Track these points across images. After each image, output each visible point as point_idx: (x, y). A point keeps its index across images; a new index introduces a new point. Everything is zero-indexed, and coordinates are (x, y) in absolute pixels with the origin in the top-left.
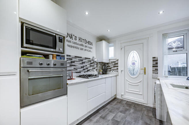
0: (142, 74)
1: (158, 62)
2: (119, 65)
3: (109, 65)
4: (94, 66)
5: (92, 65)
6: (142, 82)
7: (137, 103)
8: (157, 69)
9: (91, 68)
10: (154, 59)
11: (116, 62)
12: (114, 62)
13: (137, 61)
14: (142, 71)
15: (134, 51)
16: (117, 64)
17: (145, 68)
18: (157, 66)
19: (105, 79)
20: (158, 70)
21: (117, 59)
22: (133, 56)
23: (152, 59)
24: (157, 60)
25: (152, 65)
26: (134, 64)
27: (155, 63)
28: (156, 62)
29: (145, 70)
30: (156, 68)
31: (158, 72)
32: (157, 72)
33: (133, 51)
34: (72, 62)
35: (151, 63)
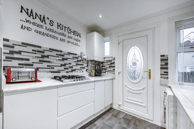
0: (145, 78)
1: (169, 62)
2: (116, 65)
3: (104, 65)
4: (83, 65)
5: (79, 63)
6: (146, 89)
7: (139, 117)
8: (167, 72)
9: (79, 67)
10: (163, 58)
11: (112, 61)
12: (110, 61)
13: (140, 61)
14: (146, 75)
15: (135, 47)
16: (114, 63)
17: (150, 70)
18: (167, 68)
19: (94, 83)
20: (169, 74)
21: (114, 57)
22: (134, 54)
23: (160, 58)
24: (167, 60)
25: (160, 67)
26: (134, 64)
27: (164, 64)
28: (166, 62)
29: (150, 73)
31: (169, 76)
32: (166, 76)
33: (133, 47)
34: (43, 57)
35: (158, 64)
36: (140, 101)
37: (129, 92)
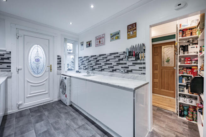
0: (47, 71)
1: (62, 60)
2: (13, 60)
6: (48, 80)
10: (59, 57)
11: (5, 55)
13: (42, 58)
14: (48, 69)
16: (8, 58)
17: (51, 65)
18: (61, 64)
20: (62, 67)
21: (8, 50)
22: (37, 52)
23: (57, 57)
24: (61, 59)
25: (57, 63)
26: (38, 60)
27: (59, 61)
28: (60, 60)
29: (51, 67)
30: (60, 65)
31: (62, 68)
33: (37, 45)
35: (56, 61)
36: (44, 90)
37: (32, 87)
